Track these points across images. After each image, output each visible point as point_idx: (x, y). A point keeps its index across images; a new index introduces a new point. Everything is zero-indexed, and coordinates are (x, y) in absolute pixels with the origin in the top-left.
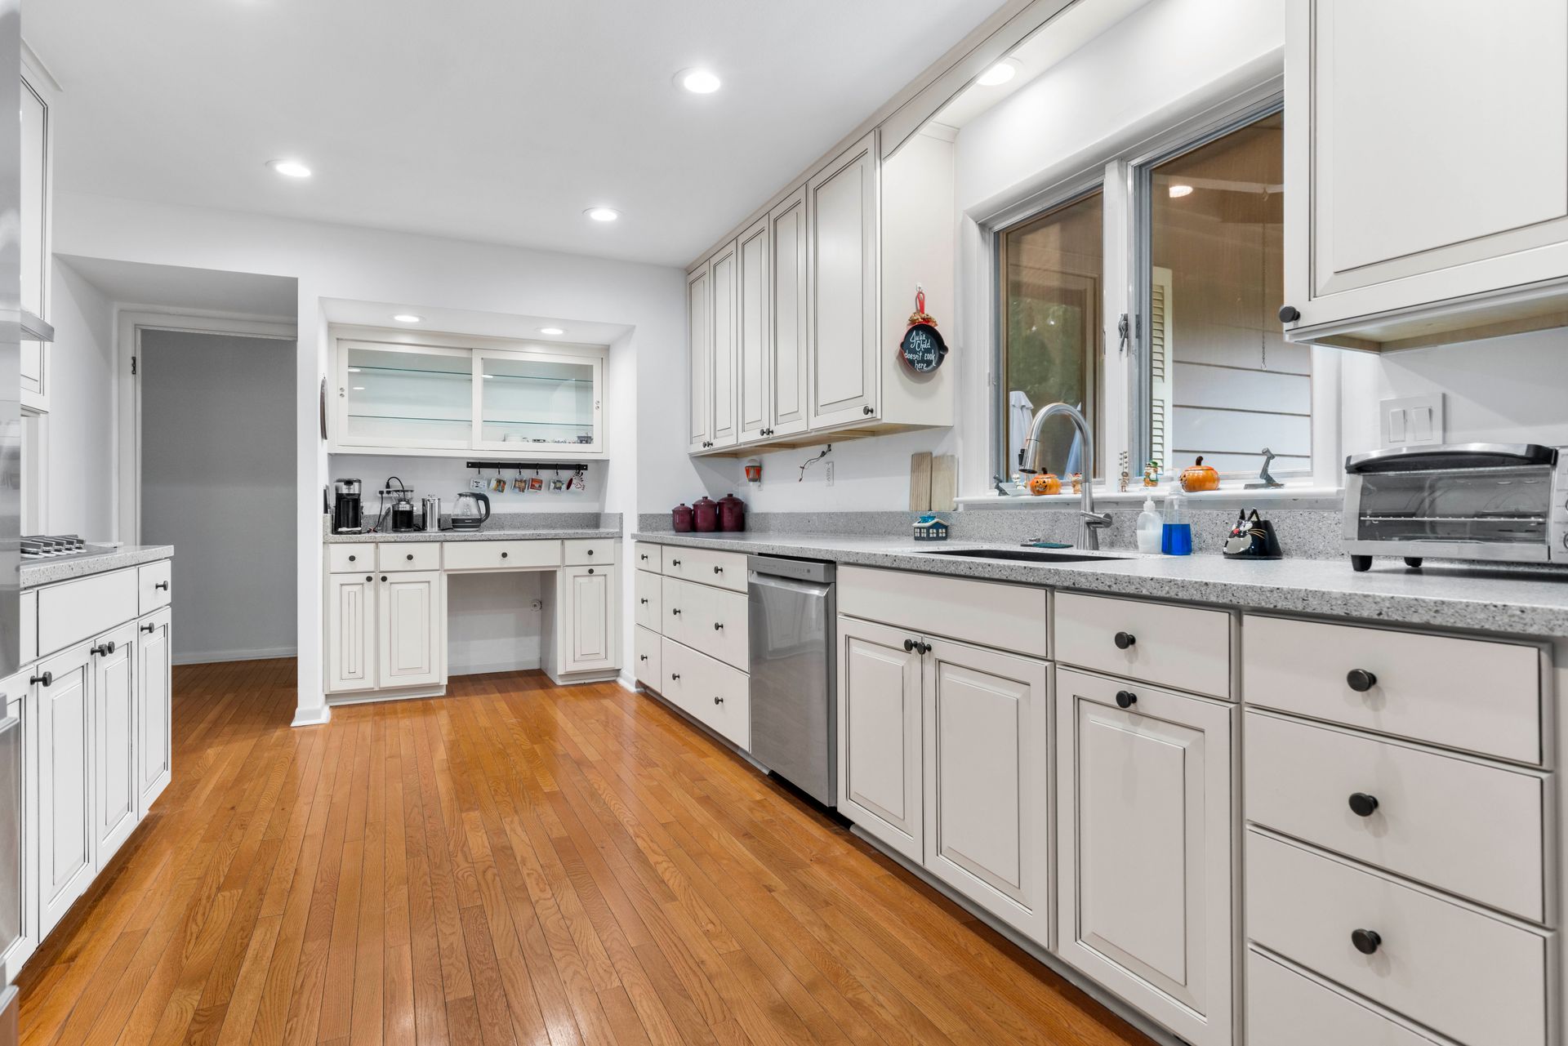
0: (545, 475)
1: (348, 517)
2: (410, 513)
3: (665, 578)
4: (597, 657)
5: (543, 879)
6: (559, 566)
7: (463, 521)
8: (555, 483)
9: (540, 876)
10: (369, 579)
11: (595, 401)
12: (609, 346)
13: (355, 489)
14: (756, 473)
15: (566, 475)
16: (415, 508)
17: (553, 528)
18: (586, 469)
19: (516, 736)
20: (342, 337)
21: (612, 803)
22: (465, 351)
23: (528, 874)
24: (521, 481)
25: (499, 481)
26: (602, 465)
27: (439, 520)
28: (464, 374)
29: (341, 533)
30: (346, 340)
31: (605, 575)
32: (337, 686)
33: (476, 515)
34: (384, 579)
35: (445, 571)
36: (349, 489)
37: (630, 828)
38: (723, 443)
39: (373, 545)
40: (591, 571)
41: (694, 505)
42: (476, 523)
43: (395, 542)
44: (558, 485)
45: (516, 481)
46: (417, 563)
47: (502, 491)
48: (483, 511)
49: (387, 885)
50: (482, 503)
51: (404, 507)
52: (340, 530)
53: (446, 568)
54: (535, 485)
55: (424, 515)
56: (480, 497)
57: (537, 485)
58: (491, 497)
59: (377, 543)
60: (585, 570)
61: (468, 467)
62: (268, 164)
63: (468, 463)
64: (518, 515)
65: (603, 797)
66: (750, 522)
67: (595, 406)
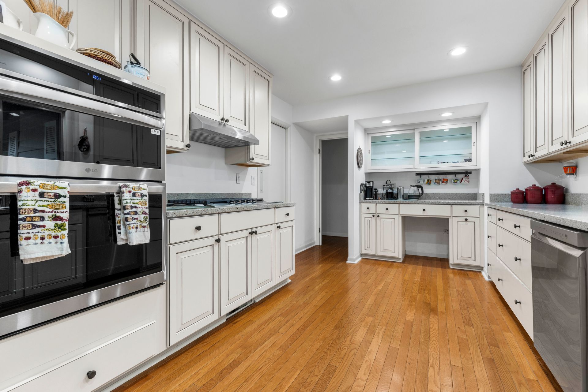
0: (450, 177)
1: (369, 194)
2: (392, 193)
3: (497, 227)
4: (470, 259)
5: (369, 368)
6: (450, 216)
7: (411, 196)
8: (454, 180)
9: (370, 365)
10: (373, 216)
11: (472, 142)
12: (480, 116)
13: (371, 184)
14: (573, 170)
15: (460, 177)
16: (394, 191)
17: (454, 199)
18: (471, 174)
19: (414, 287)
20: (370, 133)
21: (433, 339)
22: (412, 130)
23: (366, 361)
24: (438, 180)
25: (428, 180)
26: (478, 171)
27: (403, 196)
28: (412, 139)
29: (367, 200)
30: (370, 134)
31: (474, 222)
32: (364, 252)
33: (418, 194)
34: (378, 216)
35: (401, 215)
36: (369, 184)
37: (432, 359)
38: (541, 153)
39: (375, 204)
40: (466, 220)
41: (526, 189)
42: (418, 197)
43: (382, 203)
44: (456, 181)
45: (436, 180)
46: (390, 211)
47: (430, 184)
48: (421, 192)
49: (318, 338)
50: (420, 189)
51: (390, 191)
52: (366, 198)
53: (400, 214)
54: (445, 181)
55: (398, 194)
56: (418, 187)
57: (445, 182)
58: (424, 186)
59: (376, 203)
60: (463, 219)
61: (416, 175)
62: (329, 78)
63: (416, 174)
64: (437, 194)
65: (431, 333)
66: (569, 198)
67: (472, 144)
